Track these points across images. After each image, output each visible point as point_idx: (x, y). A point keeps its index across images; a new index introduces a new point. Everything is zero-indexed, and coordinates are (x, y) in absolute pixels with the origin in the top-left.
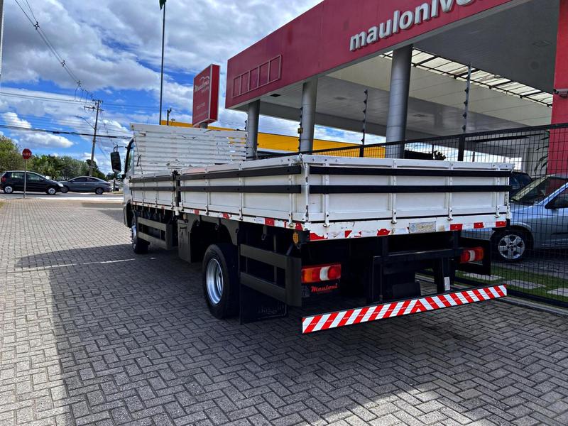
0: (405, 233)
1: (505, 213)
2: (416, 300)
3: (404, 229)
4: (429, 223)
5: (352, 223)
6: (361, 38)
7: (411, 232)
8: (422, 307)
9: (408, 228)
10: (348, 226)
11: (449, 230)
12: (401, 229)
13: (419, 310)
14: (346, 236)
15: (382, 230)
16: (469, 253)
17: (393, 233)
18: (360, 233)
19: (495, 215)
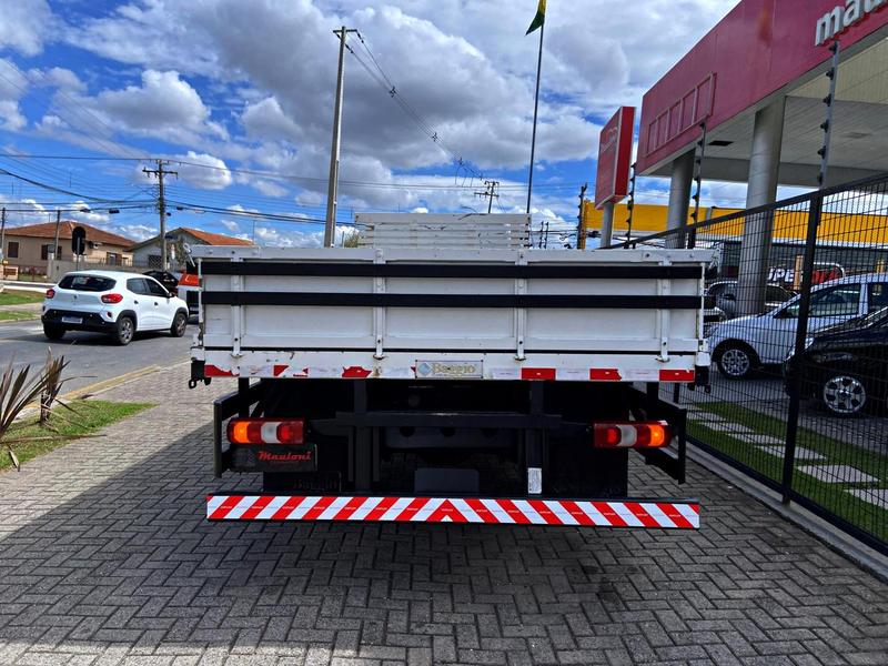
0: (404, 377)
1: (692, 353)
2: (443, 500)
3: (406, 371)
4: (466, 362)
5: (290, 354)
6: (833, 19)
7: (420, 376)
8: (455, 513)
9: (414, 369)
10: (282, 358)
11: (520, 378)
12: (396, 368)
13: (447, 519)
14: (276, 374)
15: (354, 369)
16: (619, 431)
17: (377, 374)
18: (306, 371)
19: (656, 356)
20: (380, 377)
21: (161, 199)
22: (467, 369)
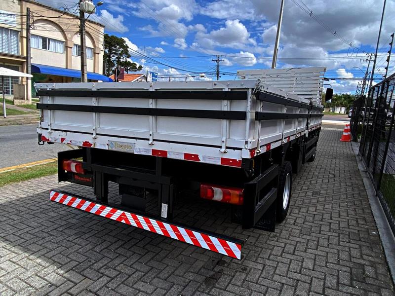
0: (105, 148)
1: (241, 149)
2: (122, 212)
3: (104, 145)
4: (128, 143)
7: (110, 149)
8: (126, 219)
9: (108, 144)
10: (63, 135)
11: (151, 154)
12: (101, 144)
13: (123, 221)
14: (62, 142)
15: (86, 142)
16: (213, 191)
17: (95, 146)
18: (71, 141)
19: (219, 149)
20: (96, 147)
21: (218, 71)
22: (129, 147)
